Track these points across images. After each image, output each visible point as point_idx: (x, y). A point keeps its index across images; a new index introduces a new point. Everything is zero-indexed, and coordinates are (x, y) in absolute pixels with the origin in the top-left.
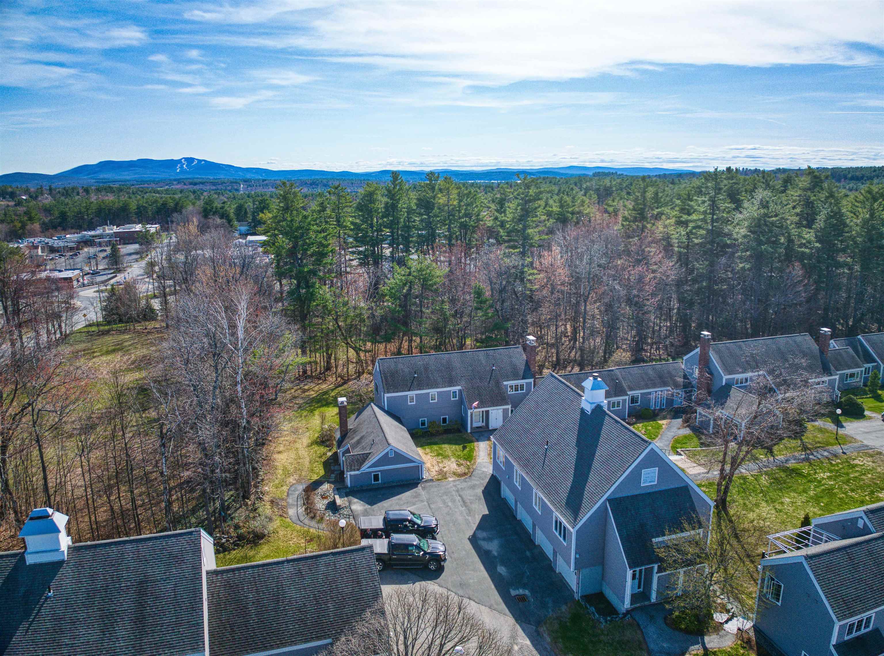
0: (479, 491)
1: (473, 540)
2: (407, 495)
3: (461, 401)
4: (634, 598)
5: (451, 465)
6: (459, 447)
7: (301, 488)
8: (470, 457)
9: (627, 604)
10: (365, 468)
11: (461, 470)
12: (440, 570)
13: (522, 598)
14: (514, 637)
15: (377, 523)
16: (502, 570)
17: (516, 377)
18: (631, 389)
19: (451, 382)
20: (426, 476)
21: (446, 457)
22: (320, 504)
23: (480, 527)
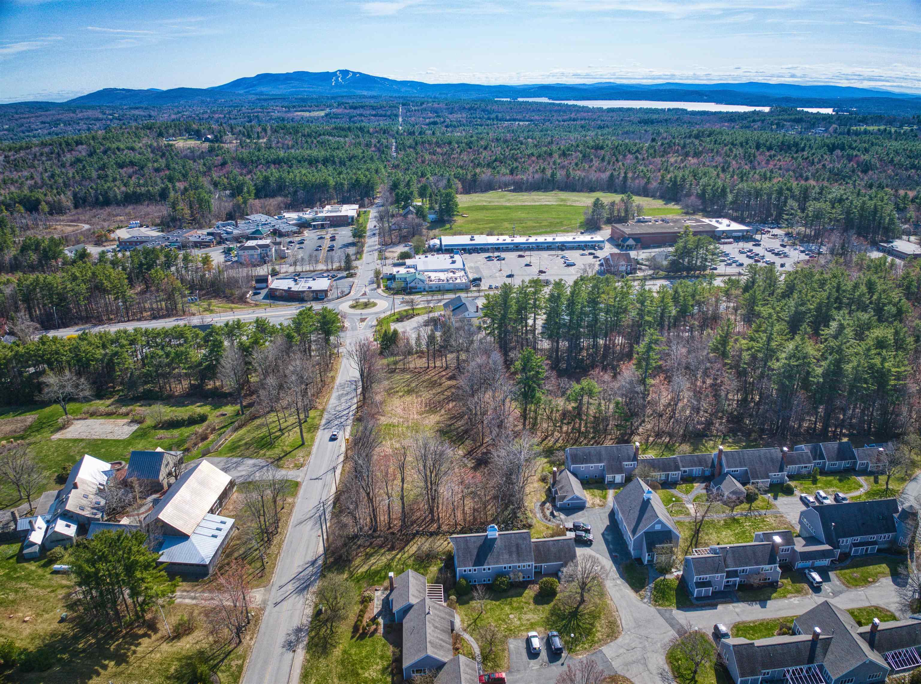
0: (607, 514)
1: (603, 534)
2: (580, 513)
3: (604, 470)
4: (648, 561)
5: (597, 501)
6: (600, 491)
7: (539, 504)
8: (605, 497)
9: (646, 563)
10: (565, 501)
11: (601, 503)
12: (591, 544)
13: (616, 556)
14: (611, 567)
15: (571, 526)
16: (611, 546)
17: (629, 460)
18: (683, 467)
19: (600, 461)
20: (587, 505)
21: (595, 496)
22: (548, 513)
23: (606, 530)
